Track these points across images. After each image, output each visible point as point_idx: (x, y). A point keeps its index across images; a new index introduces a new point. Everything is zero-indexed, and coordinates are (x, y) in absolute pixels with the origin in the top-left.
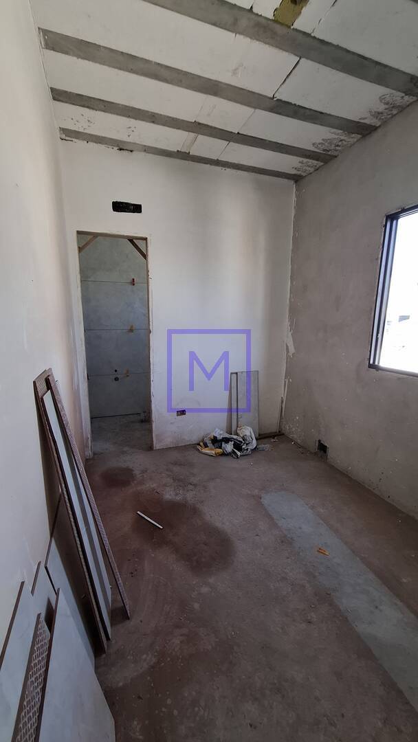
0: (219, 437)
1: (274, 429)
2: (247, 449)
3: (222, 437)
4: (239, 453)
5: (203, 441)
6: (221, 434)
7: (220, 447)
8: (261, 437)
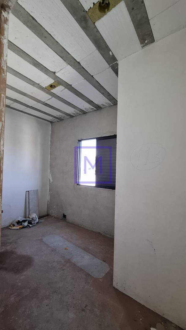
0: (21, 220)
1: (45, 213)
2: (34, 223)
3: (22, 220)
4: (31, 225)
5: (12, 224)
6: (21, 219)
7: (22, 225)
8: (40, 218)
